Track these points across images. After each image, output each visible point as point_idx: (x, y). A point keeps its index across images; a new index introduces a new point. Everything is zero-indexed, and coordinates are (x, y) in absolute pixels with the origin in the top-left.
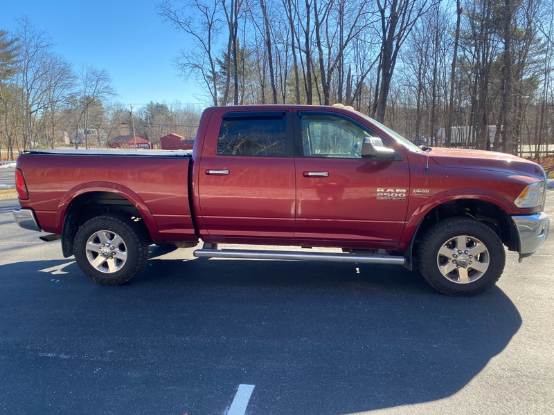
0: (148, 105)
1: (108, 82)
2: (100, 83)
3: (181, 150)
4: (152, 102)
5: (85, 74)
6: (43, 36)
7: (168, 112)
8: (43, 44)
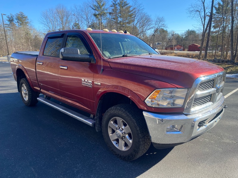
0: (187, 31)
1: (164, 22)
2: (161, 23)
3: (197, 51)
4: (189, 30)
5: (156, 19)
6: (140, 6)
7: (196, 34)
8: (141, 9)
